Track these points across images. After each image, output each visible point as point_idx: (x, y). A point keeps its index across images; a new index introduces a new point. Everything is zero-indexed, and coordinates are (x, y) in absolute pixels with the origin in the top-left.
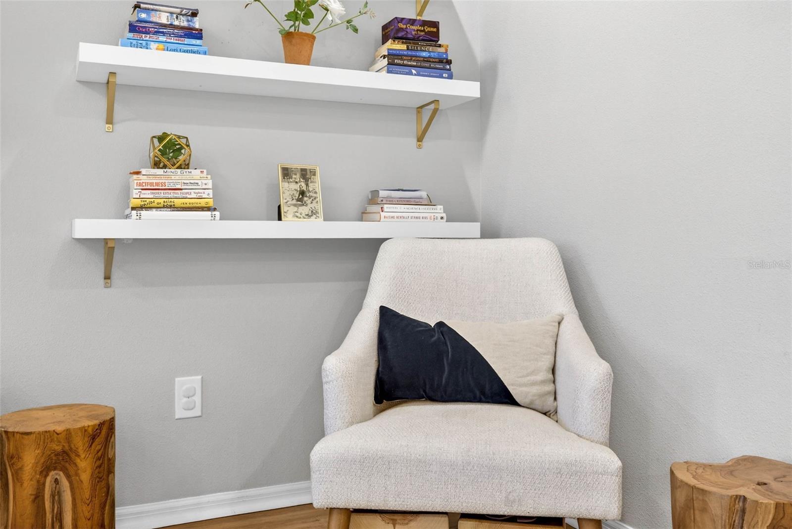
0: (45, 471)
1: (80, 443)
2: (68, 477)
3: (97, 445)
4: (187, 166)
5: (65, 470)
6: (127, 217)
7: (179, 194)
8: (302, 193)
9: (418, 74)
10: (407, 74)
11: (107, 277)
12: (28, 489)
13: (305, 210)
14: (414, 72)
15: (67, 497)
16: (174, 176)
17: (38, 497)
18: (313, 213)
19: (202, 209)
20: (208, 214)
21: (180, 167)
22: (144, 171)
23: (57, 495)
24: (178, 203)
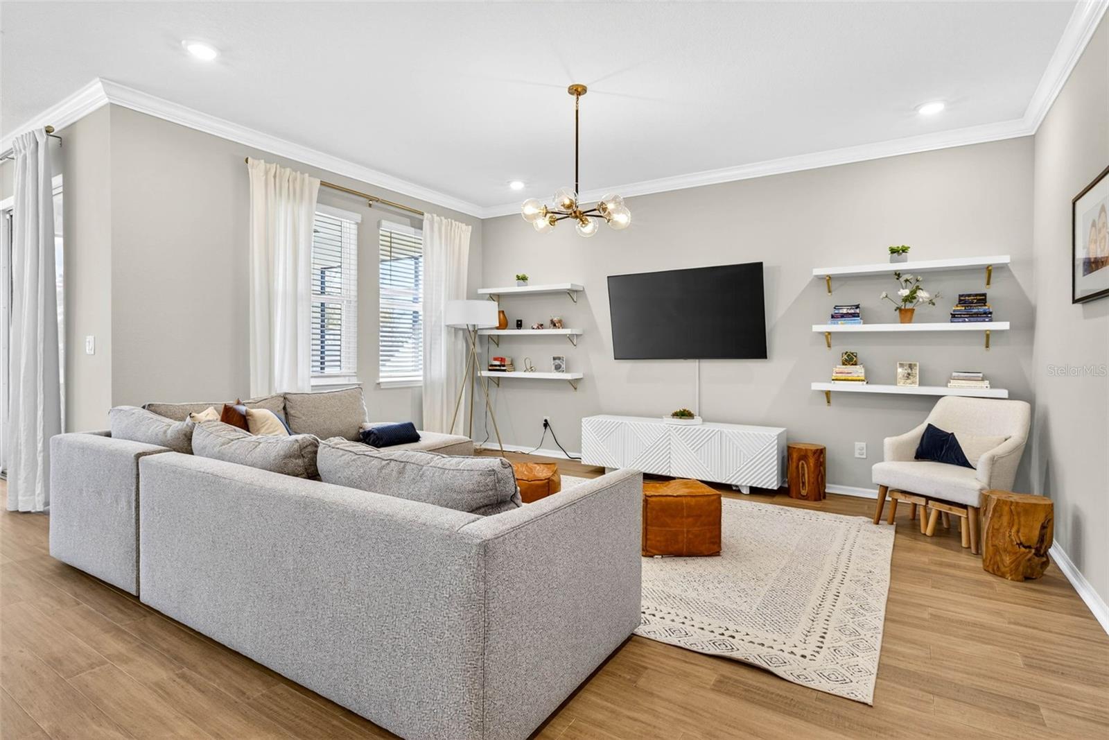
0: (799, 460)
1: (810, 454)
2: (806, 463)
3: (816, 456)
4: (856, 364)
5: (805, 461)
6: (830, 382)
7: (849, 375)
8: (909, 374)
9: (970, 321)
10: (962, 322)
11: (829, 402)
12: (795, 464)
13: (909, 381)
14: (967, 320)
15: (806, 469)
16: (849, 368)
17: (797, 467)
18: (913, 383)
19: (859, 380)
20: (861, 383)
21: (853, 364)
22: (838, 366)
23: (803, 467)
24: (850, 378)
